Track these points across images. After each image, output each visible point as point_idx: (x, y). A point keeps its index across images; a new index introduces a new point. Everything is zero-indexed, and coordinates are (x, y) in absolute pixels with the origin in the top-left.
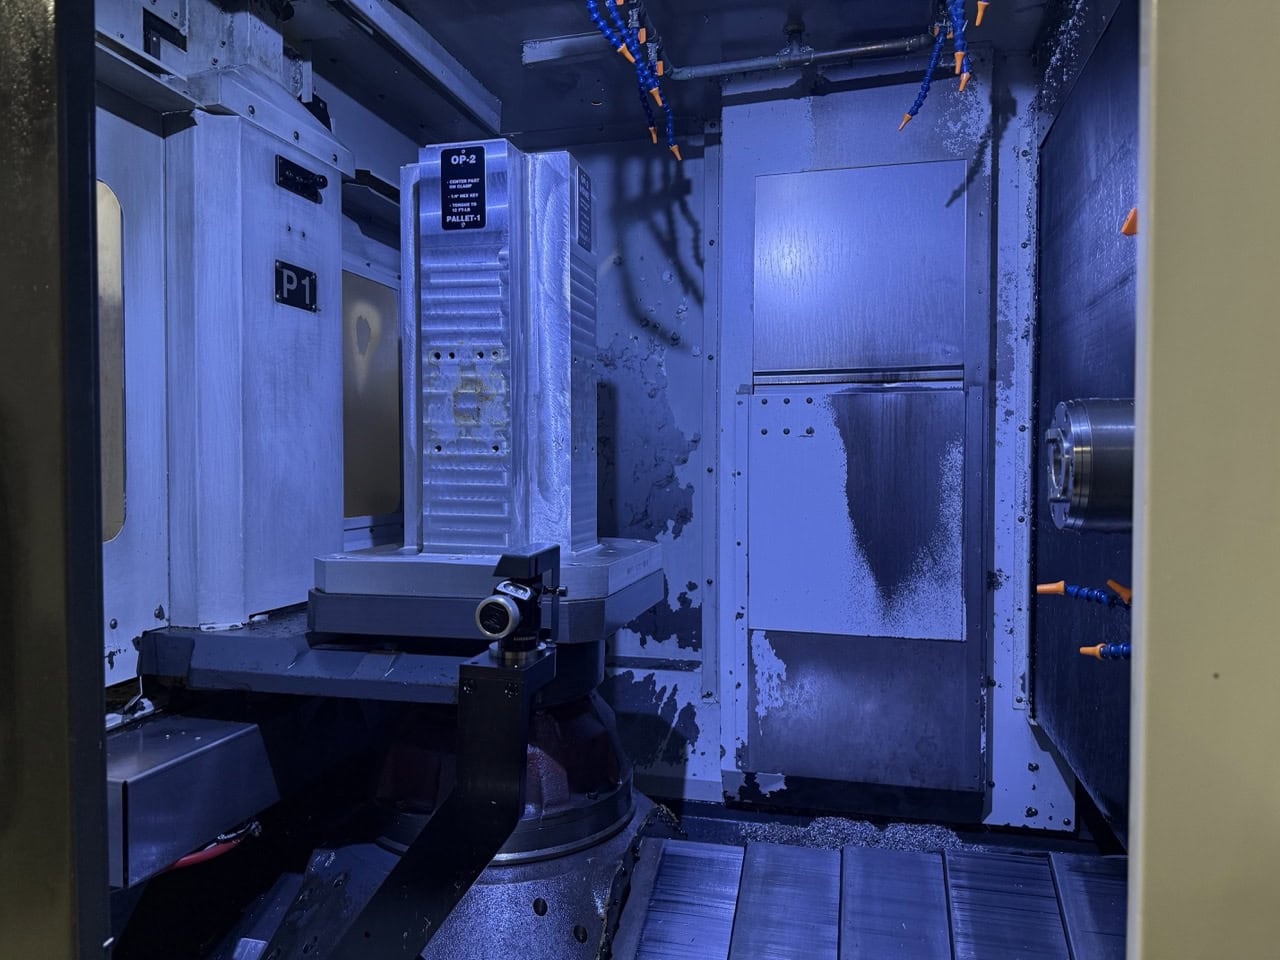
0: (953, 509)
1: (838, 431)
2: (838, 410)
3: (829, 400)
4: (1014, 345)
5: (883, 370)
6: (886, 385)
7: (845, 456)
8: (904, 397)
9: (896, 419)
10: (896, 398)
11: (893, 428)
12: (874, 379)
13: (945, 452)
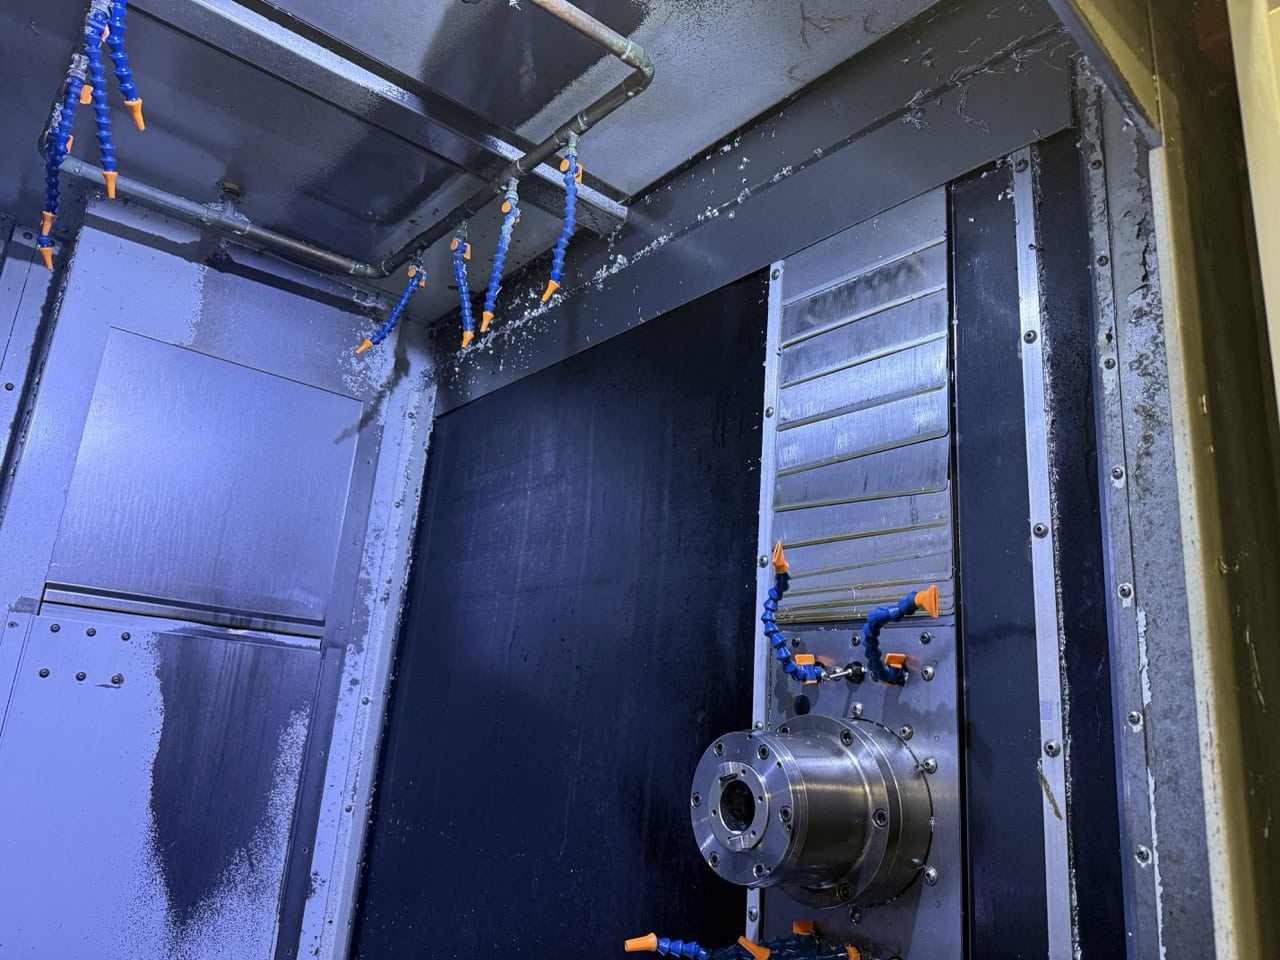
0: (284, 798)
1: (157, 683)
2: (164, 655)
3: (154, 640)
4: (371, 607)
5: (233, 612)
6: (232, 631)
7: (161, 719)
8: (252, 649)
9: (237, 676)
10: (242, 650)
11: (232, 687)
12: (219, 621)
13: (287, 725)
